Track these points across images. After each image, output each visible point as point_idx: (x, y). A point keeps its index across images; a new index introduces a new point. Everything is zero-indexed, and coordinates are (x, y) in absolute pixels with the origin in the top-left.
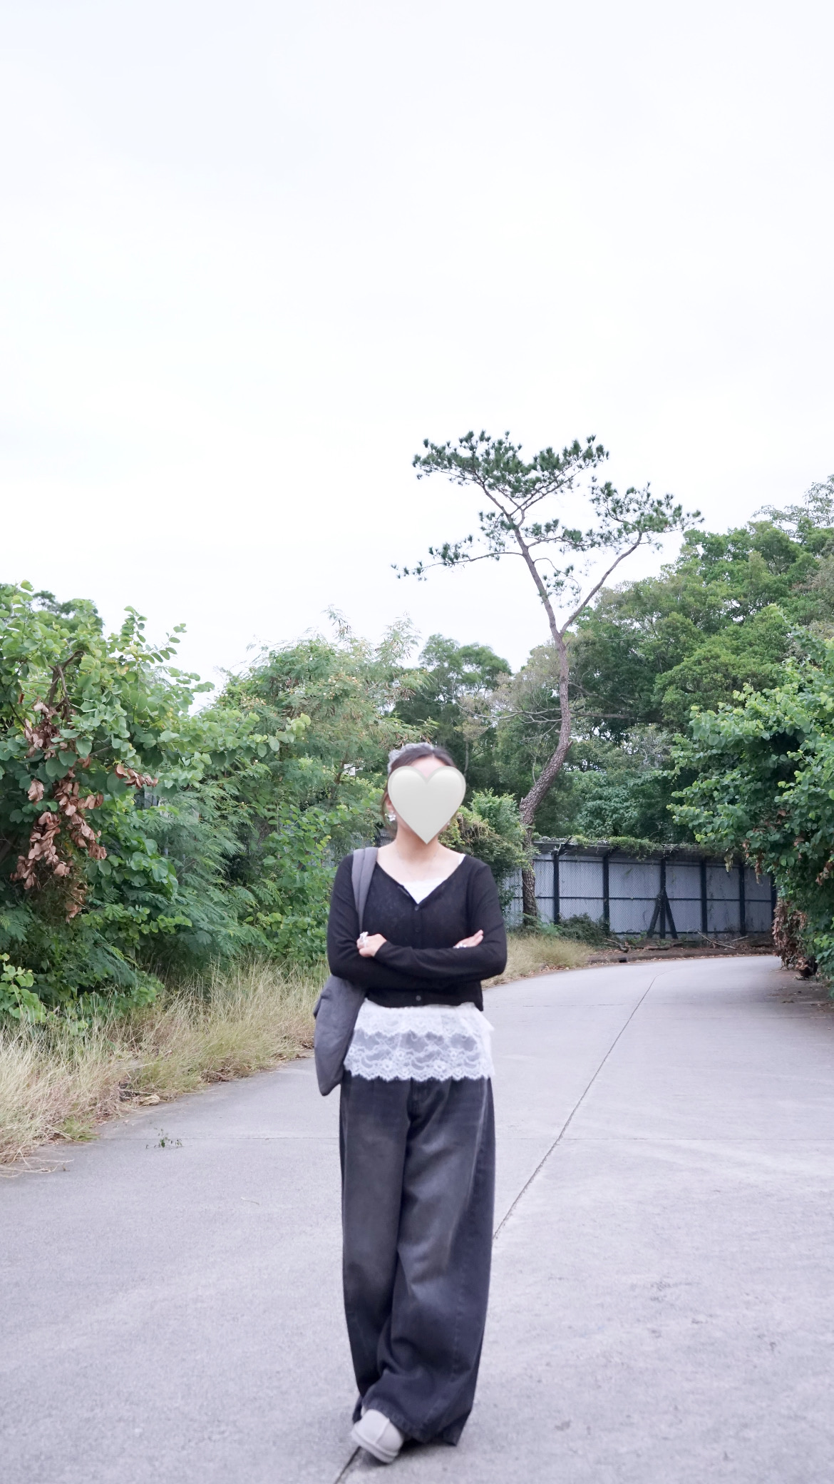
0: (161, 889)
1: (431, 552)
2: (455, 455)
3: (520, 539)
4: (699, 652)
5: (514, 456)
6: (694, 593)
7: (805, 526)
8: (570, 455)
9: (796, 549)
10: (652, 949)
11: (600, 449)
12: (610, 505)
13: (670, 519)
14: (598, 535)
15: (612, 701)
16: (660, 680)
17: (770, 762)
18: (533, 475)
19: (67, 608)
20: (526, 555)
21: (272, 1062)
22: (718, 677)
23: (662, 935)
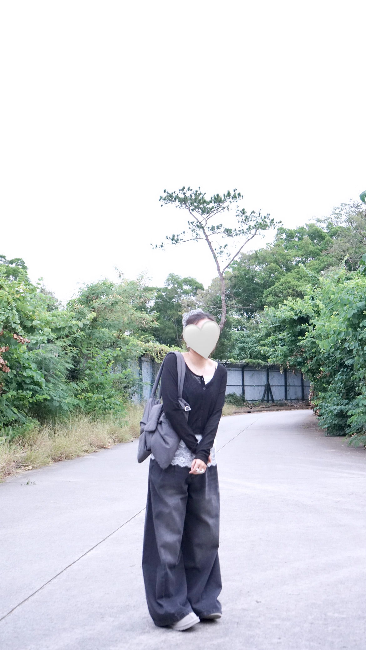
0: (38, 384)
1: (167, 238)
2: (177, 197)
3: (204, 233)
4: (282, 280)
5: (203, 197)
6: (280, 255)
7: (330, 225)
8: (226, 197)
9: (325, 235)
10: (263, 407)
11: (239, 194)
12: (244, 218)
13: (269, 224)
14: (239, 231)
15: (246, 301)
16: (266, 292)
17: (297, 329)
18: (211, 205)
19: (11, 262)
20: (207, 239)
21: (83, 453)
22: (290, 291)
23: (268, 401)
